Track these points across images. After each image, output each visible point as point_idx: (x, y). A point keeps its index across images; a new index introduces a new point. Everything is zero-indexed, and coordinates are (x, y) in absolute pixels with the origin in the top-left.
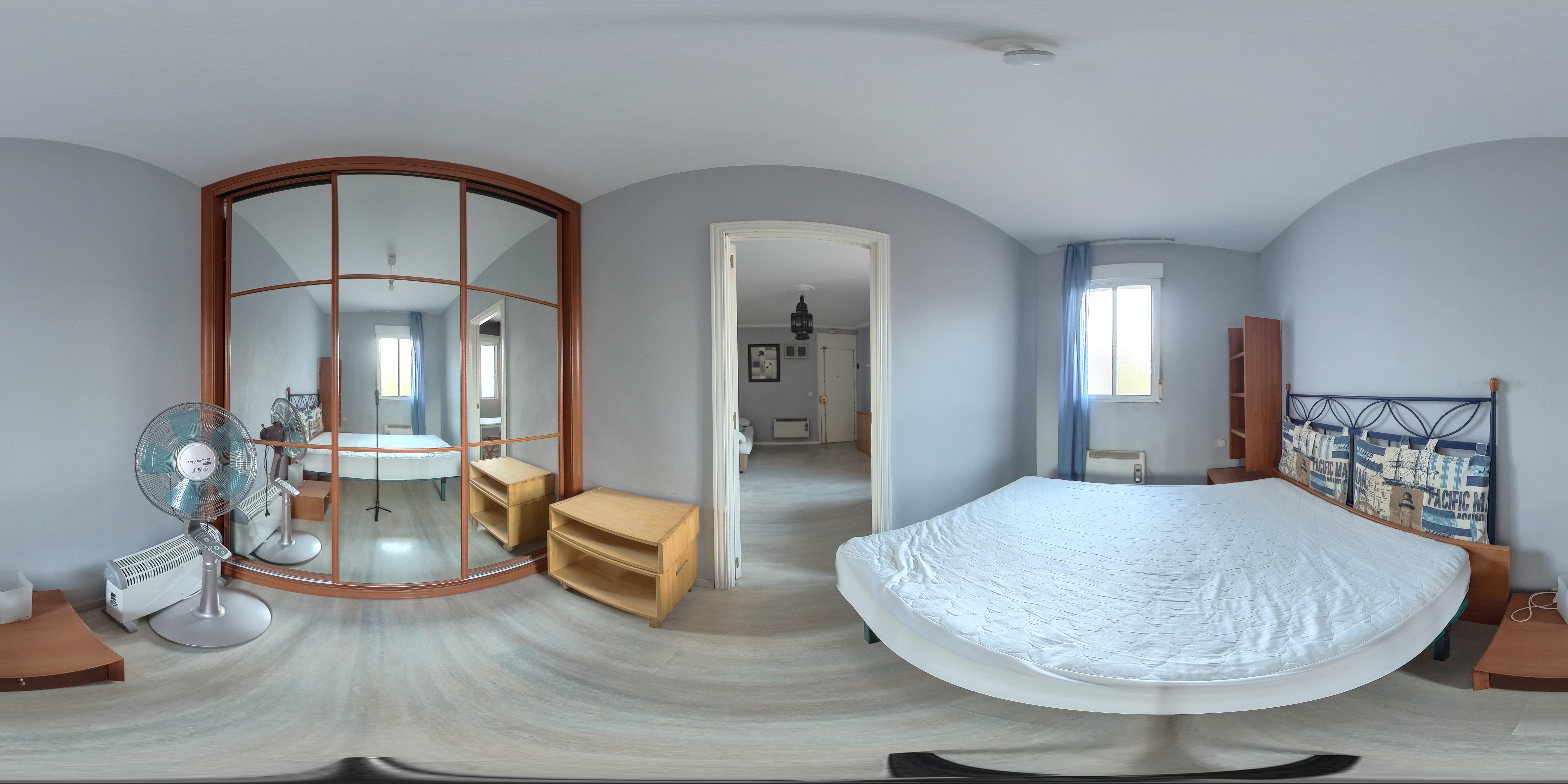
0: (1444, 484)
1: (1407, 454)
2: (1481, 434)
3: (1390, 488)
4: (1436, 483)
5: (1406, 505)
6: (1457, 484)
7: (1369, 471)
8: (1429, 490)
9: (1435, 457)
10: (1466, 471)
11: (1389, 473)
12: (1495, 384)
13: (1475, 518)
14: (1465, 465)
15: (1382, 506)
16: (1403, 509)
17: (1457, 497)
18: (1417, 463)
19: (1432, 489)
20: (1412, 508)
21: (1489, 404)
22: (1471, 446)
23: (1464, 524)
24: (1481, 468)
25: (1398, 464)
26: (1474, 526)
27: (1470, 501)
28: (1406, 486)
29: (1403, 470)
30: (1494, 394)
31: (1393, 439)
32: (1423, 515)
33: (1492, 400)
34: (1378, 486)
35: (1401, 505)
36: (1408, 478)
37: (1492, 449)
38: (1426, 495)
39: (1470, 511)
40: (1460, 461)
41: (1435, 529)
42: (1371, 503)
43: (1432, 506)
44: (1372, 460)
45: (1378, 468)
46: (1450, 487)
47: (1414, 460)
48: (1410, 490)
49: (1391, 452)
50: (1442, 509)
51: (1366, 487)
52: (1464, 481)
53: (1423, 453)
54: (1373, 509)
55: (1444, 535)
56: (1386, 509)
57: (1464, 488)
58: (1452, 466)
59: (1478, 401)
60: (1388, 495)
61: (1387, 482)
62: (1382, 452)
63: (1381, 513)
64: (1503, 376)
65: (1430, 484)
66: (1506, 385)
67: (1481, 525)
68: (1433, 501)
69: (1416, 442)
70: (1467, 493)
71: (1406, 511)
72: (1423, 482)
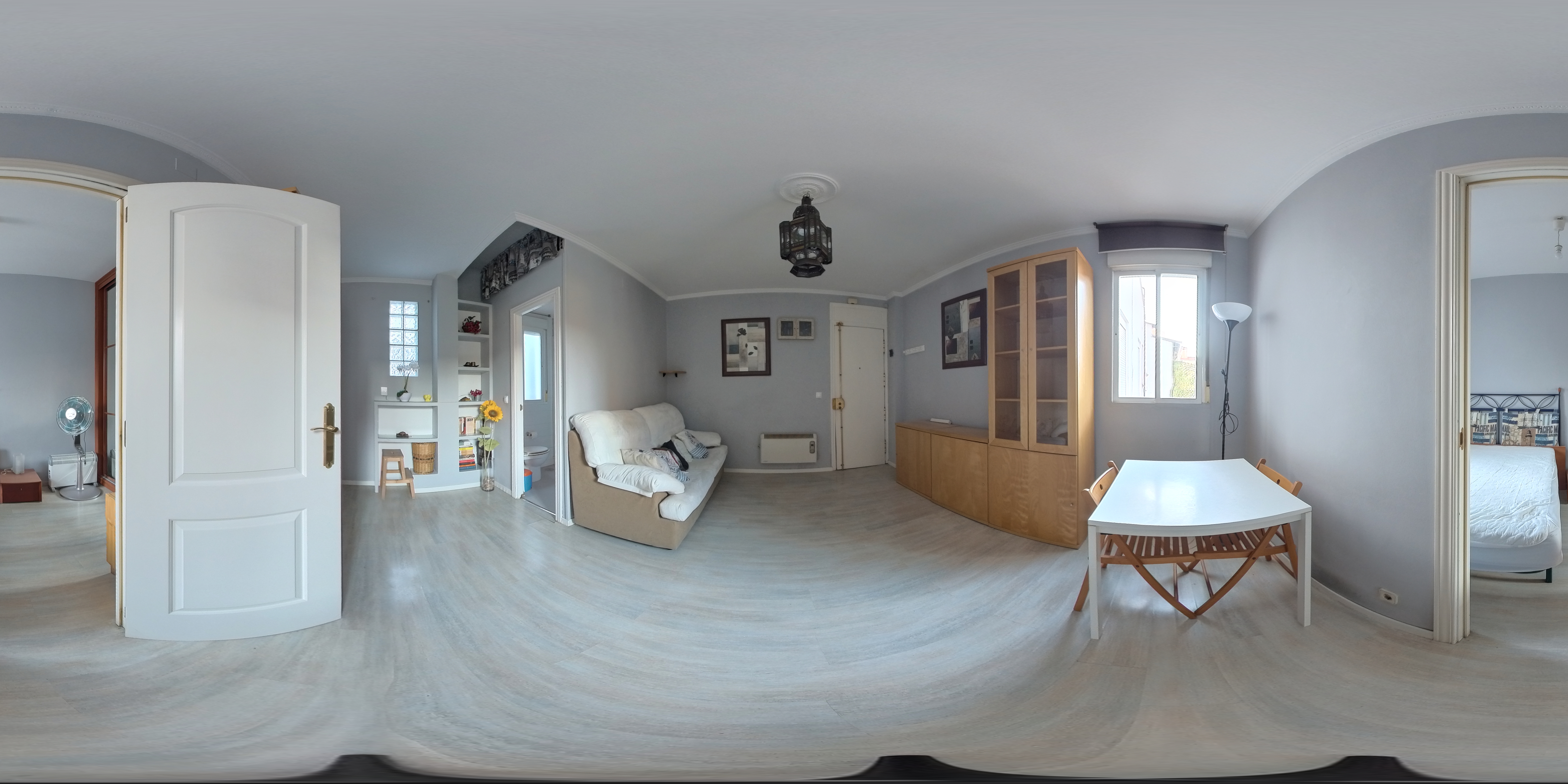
0: (1544, 424)
1: (1528, 415)
2: (1555, 406)
3: (1521, 430)
4: (1541, 424)
5: (1529, 436)
6: (1548, 424)
7: (1511, 425)
8: (1538, 427)
9: (1540, 415)
10: (1551, 418)
11: (1521, 424)
12: (1560, 390)
13: (1555, 435)
14: (1551, 416)
15: (1518, 439)
16: (1527, 438)
17: (1549, 428)
18: (1532, 418)
19: (1539, 427)
20: (1531, 436)
21: (1558, 396)
22: (1552, 410)
23: (1550, 439)
24: (1556, 417)
25: (1525, 420)
26: (1554, 439)
27: (1553, 429)
28: (1528, 428)
29: (1527, 422)
30: (1560, 393)
31: (1521, 411)
32: (1536, 438)
33: (1559, 395)
34: (1515, 431)
35: (1526, 436)
36: (1529, 424)
37: (1559, 411)
38: (1537, 430)
39: (1553, 433)
40: (1549, 415)
41: (1540, 443)
42: (1512, 439)
43: (1539, 433)
44: (1512, 420)
45: (1516, 423)
46: (1546, 425)
47: (1531, 417)
48: (1530, 429)
49: (1521, 416)
50: (1543, 434)
51: (1509, 432)
52: (1551, 422)
53: (1535, 414)
54: (1513, 442)
55: (1544, 444)
56: (1519, 439)
57: (1551, 425)
58: (1546, 417)
59: (1554, 395)
60: (1521, 434)
61: (1520, 428)
62: (1517, 416)
63: (1517, 442)
64: (1562, 387)
65: (1539, 425)
66: (1563, 390)
67: (1556, 438)
68: (1540, 431)
69: (1532, 411)
70: (1552, 426)
71: (1529, 438)
72: (1535, 425)
